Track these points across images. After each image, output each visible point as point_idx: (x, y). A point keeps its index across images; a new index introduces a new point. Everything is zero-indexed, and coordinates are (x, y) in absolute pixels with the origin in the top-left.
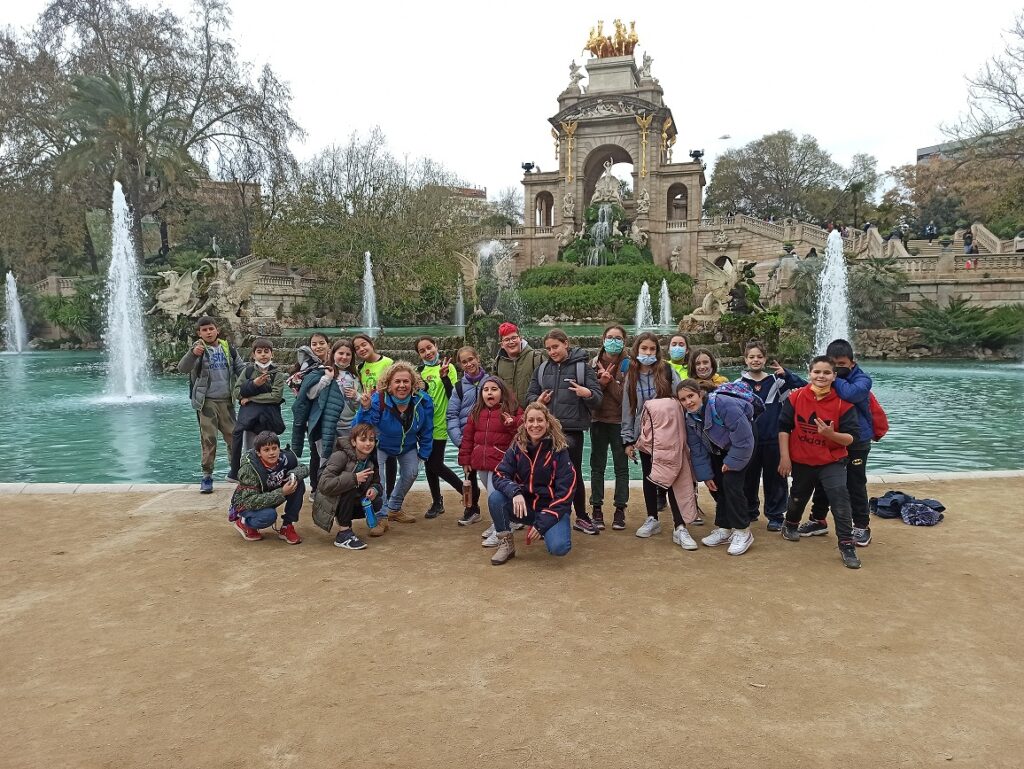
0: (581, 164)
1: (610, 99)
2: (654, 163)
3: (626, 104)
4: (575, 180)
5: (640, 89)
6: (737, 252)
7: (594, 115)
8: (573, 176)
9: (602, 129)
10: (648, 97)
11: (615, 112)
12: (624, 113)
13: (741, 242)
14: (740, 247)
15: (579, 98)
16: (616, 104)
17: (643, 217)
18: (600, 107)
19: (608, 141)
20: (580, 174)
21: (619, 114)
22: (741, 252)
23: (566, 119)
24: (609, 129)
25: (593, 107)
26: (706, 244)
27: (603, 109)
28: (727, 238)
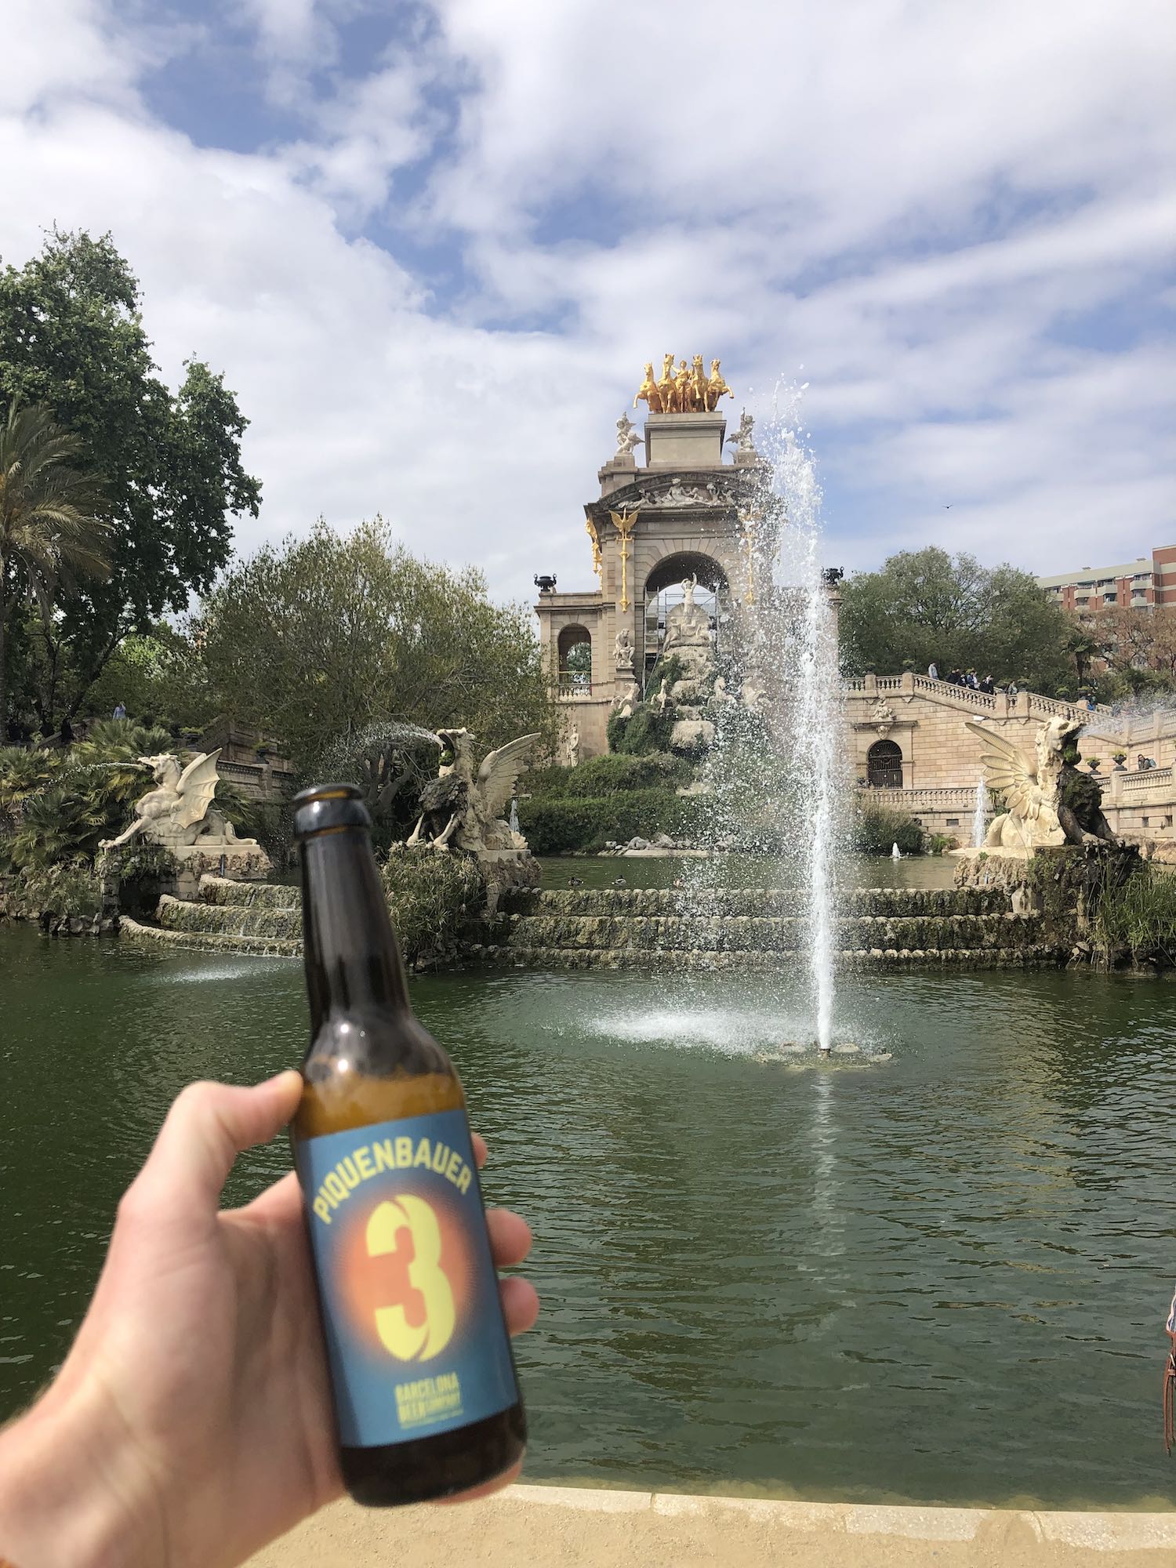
0: (643, 582)
1: (694, 479)
3: (718, 485)
4: (633, 607)
6: (907, 735)
7: (665, 502)
8: (631, 600)
9: (677, 527)
11: (701, 500)
12: (715, 502)
13: (913, 718)
14: (914, 725)
15: (637, 474)
16: (703, 487)
18: (677, 491)
19: (689, 546)
21: (710, 504)
22: (915, 734)
23: (622, 505)
24: (688, 527)
25: (664, 491)
26: (853, 720)
27: (682, 494)
28: (890, 710)
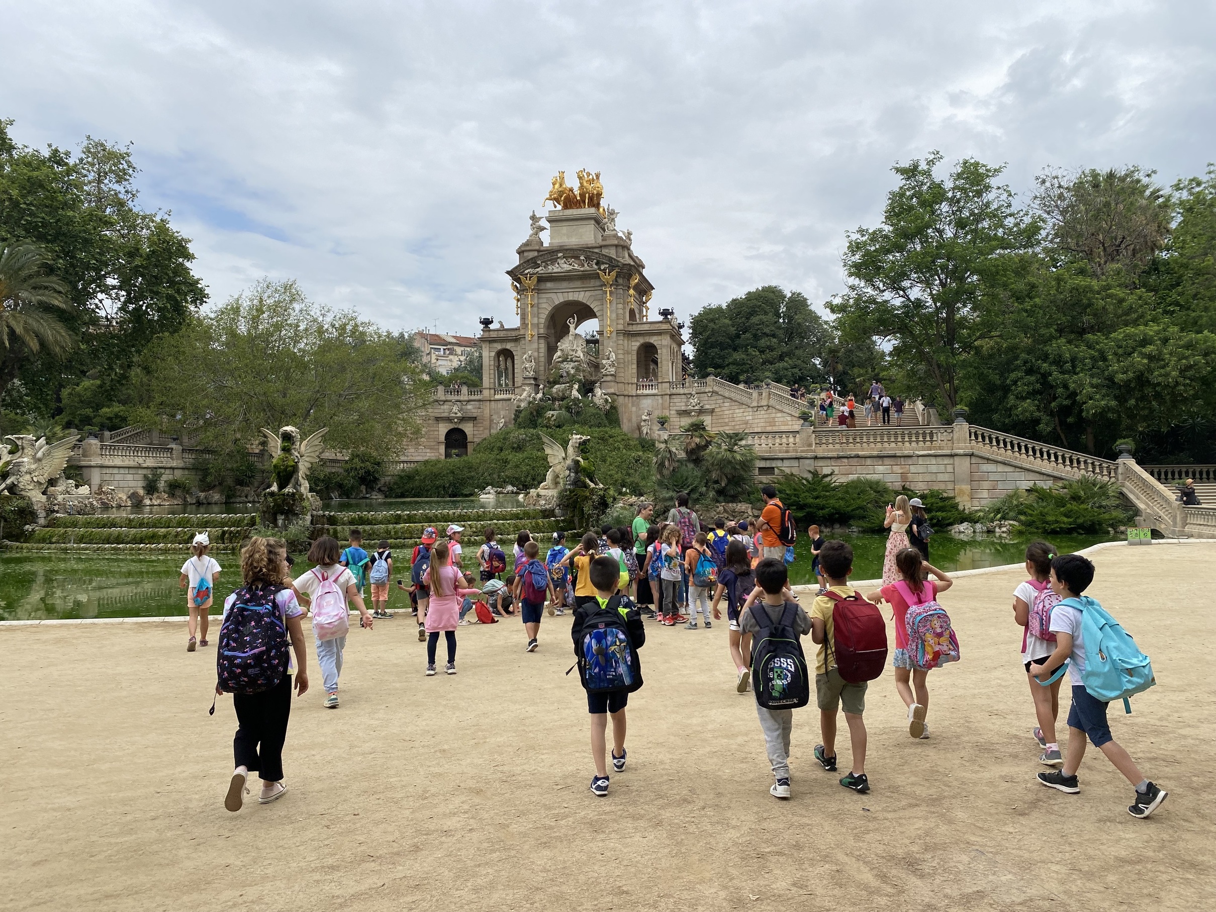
0: (543, 321)
1: (571, 253)
2: (621, 321)
3: (588, 258)
4: (536, 337)
5: (604, 243)
6: (709, 418)
7: (554, 269)
8: (535, 333)
9: (565, 284)
10: (612, 253)
11: (576, 267)
12: (586, 267)
13: (713, 407)
14: (712, 411)
15: (539, 251)
16: (577, 258)
17: (609, 378)
18: (561, 261)
19: (572, 297)
20: (542, 331)
21: (581, 269)
22: (714, 417)
23: (526, 272)
24: (572, 285)
25: (554, 261)
26: (678, 408)
27: (565, 263)
28: (699, 402)
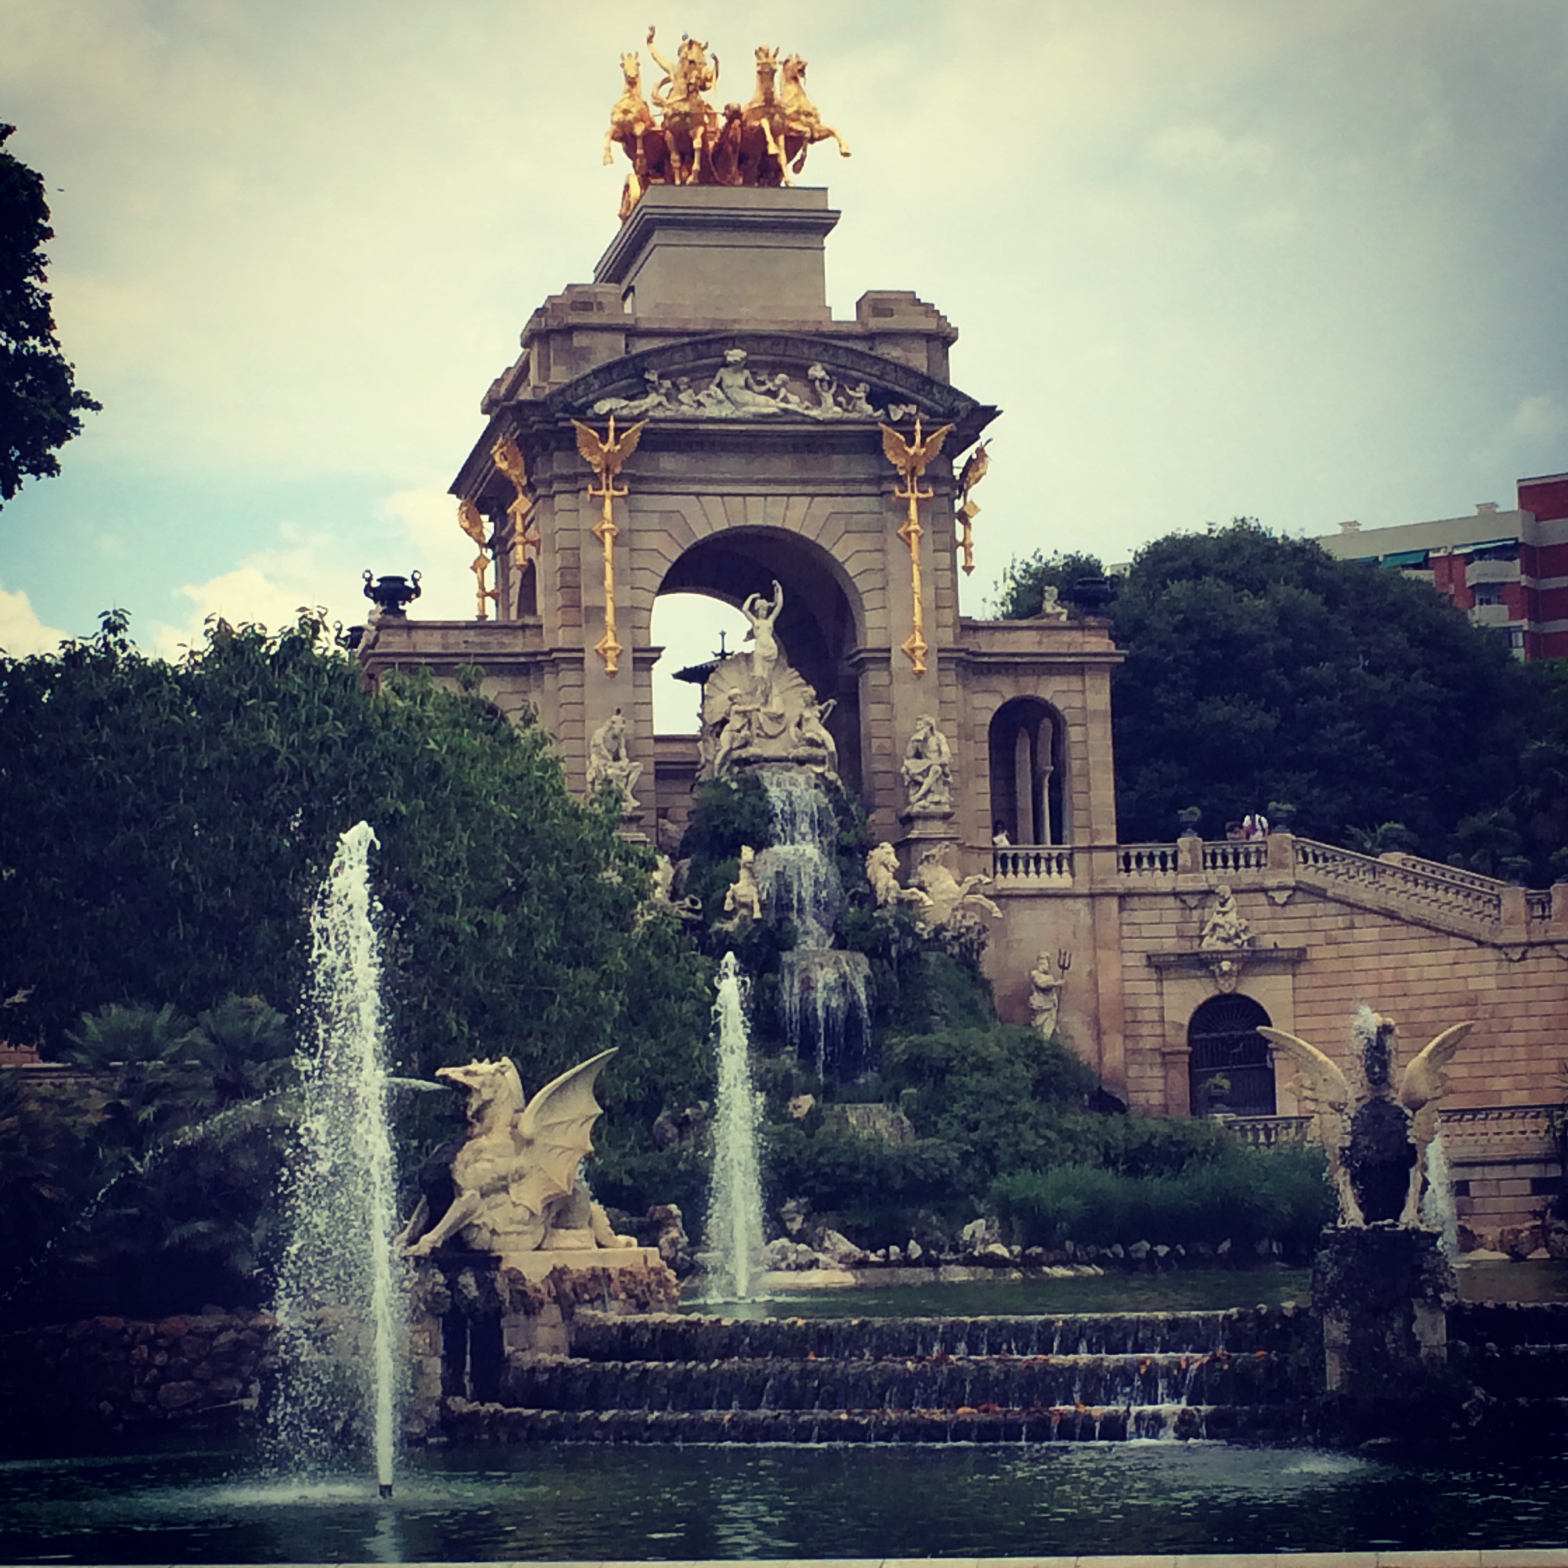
0: (647, 598)
1: (776, 351)
2: (948, 616)
4: (629, 663)
6: (1284, 982)
8: (621, 645)
9: (730, 465)
10: (919, 360)
12: (829, 409)
13: (1298, 941)
14: (1295, 960)
15: (632, 332)
16: (799, 371)
18: (734, 380)
19: (761, 513)
21: (815, 413)
22: (1303, 981)
23: (602, 407)
24: (760, 467)
26: (1151, 946)
27: (747, 387)
28: (1244, 922)
